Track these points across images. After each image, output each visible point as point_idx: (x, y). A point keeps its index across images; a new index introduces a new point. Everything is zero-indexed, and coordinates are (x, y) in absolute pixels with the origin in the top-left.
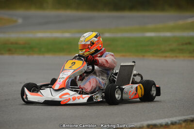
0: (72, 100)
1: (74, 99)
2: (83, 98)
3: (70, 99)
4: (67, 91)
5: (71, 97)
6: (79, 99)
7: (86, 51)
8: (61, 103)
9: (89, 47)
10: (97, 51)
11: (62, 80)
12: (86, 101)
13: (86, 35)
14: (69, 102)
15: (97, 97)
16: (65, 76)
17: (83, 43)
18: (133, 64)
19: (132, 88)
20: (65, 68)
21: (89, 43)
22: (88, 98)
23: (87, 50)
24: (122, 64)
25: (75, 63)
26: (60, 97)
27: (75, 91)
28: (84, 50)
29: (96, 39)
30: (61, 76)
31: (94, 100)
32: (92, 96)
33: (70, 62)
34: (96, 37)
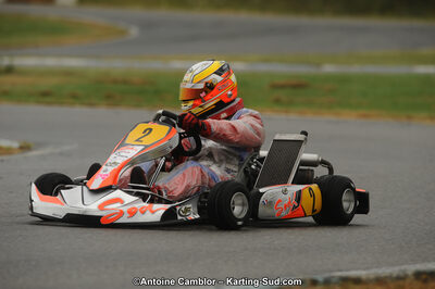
0: (127, 215)
1: (132, 213)
2: (153, 212)
3: (122, 213)
4: (118, 193)
5: (125, 209)
6: (143, 213)
7: (194, 106)
8: (103, 222)
9: (203, 95)
10: (220, 105)
11: (110, 169)
12: (159, 220)
13: (198, 67)
14: (121, 221)
15: (187, 210)
16: (120, 160)
17: (189, 86)
18: (302, 137)
19: (285, 192)
20: (127, 142)
21: (201, 86)
22: (163, 211)
23: (197, 102)
24: (277, 137)
25: (151, 130)
26: (101, 207)
27: (137, 194)
28: (191, 103)
29: (219, 79)
30: (112, 159)
31: (179, 218)
32: (174, 208)
33: (142, 127)
34: (219, 72)
